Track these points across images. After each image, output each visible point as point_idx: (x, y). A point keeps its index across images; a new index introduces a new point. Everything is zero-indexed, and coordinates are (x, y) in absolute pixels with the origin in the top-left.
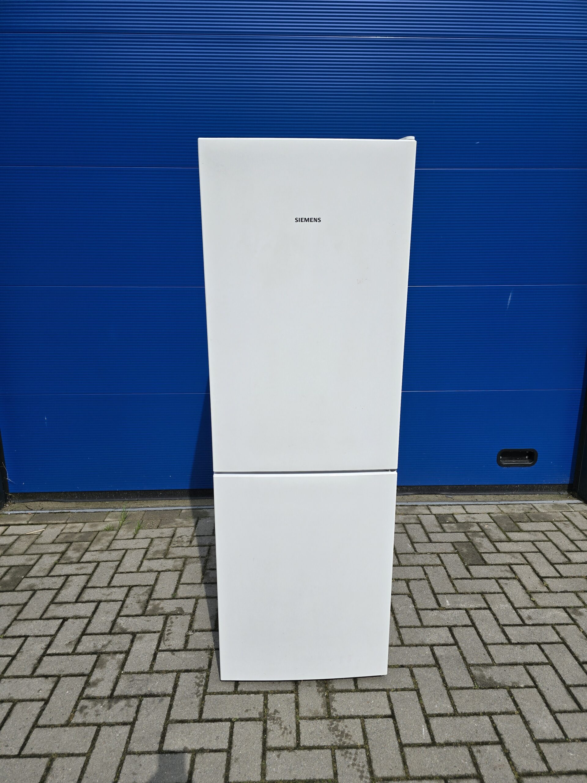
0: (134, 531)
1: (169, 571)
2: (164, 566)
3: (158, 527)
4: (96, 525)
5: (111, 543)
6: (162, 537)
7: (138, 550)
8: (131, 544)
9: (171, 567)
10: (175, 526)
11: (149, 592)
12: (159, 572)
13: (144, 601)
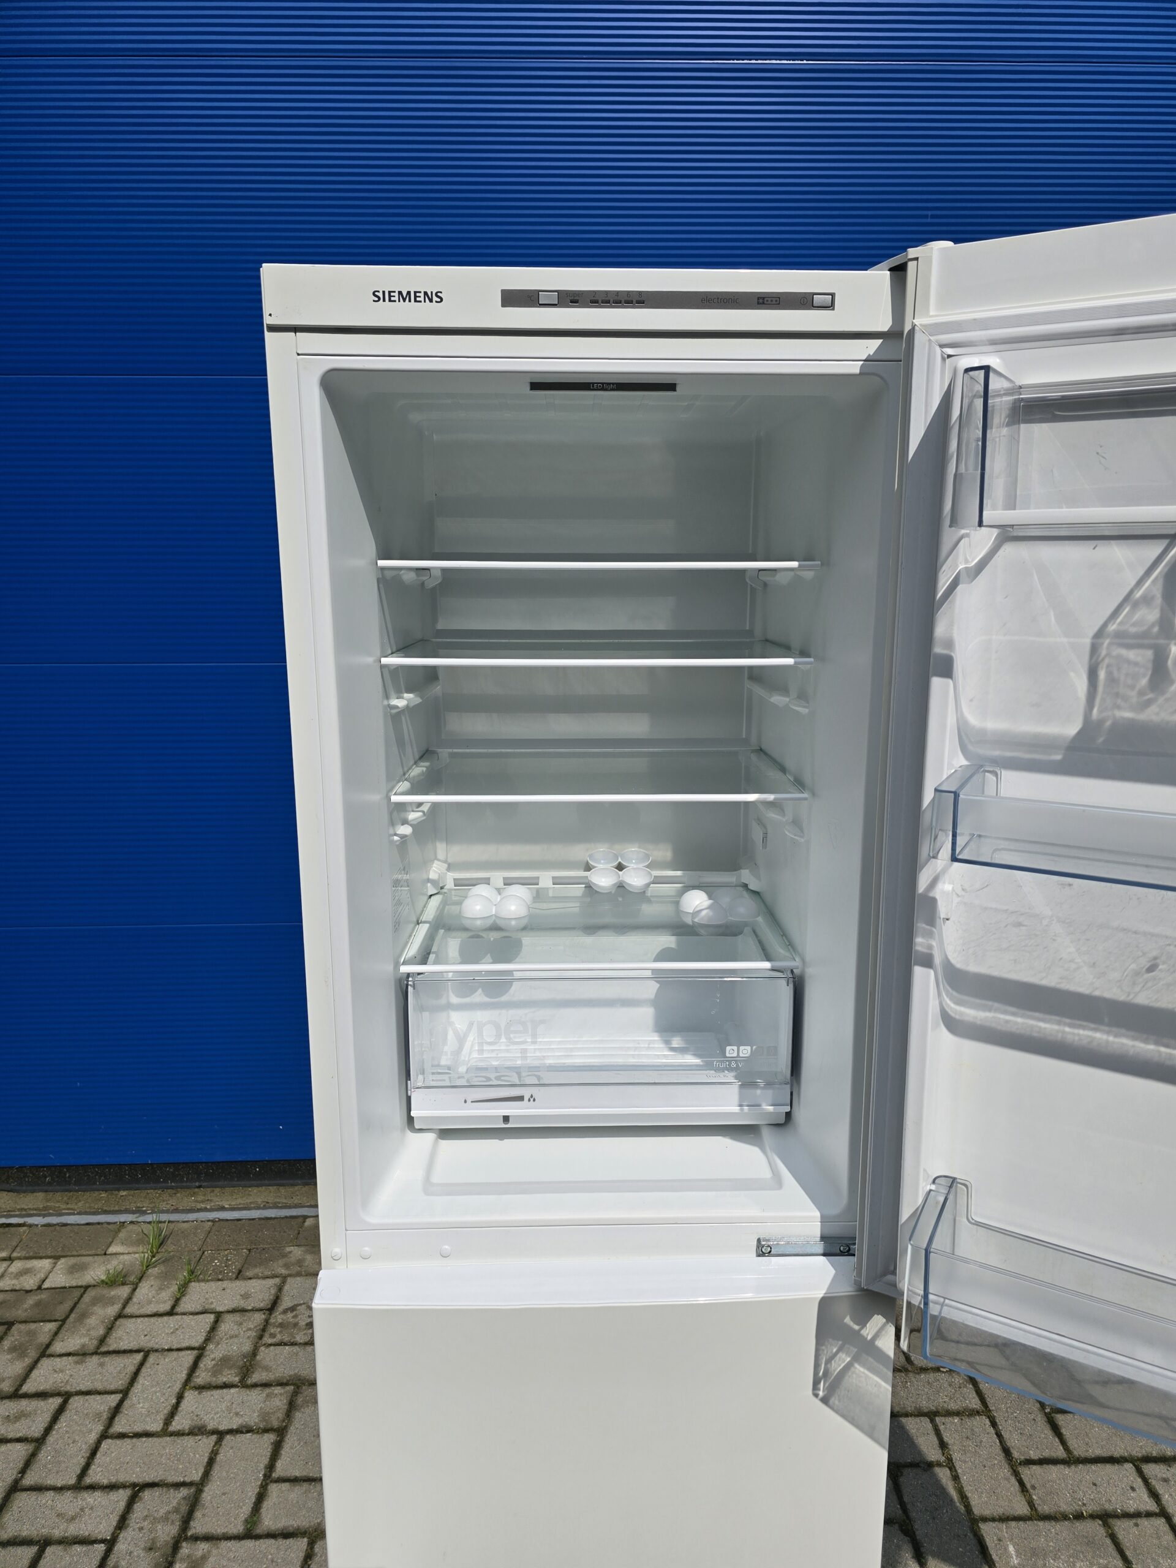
0: (174, 1288)
1: (249, 1430)
2: (237, 1414)
3: (239, 1275)
4: (83, 1268)
5: (110, 1329)
6: (243, 1311)
7: (175, 1354)
8: (162, 1332)
9: (252, 1418)
10: (284, 1271)
11: (184, 1509)
12: (221, 1435)
13: (167, 1543)
